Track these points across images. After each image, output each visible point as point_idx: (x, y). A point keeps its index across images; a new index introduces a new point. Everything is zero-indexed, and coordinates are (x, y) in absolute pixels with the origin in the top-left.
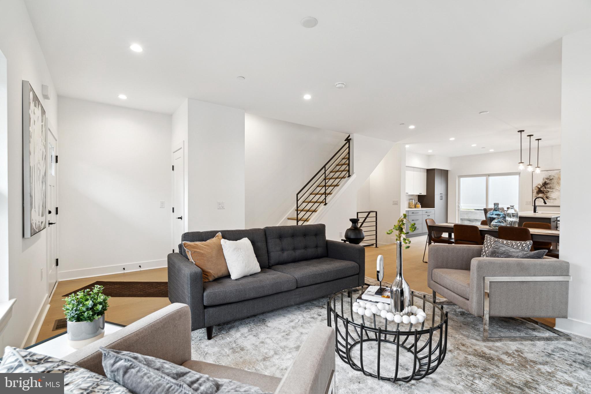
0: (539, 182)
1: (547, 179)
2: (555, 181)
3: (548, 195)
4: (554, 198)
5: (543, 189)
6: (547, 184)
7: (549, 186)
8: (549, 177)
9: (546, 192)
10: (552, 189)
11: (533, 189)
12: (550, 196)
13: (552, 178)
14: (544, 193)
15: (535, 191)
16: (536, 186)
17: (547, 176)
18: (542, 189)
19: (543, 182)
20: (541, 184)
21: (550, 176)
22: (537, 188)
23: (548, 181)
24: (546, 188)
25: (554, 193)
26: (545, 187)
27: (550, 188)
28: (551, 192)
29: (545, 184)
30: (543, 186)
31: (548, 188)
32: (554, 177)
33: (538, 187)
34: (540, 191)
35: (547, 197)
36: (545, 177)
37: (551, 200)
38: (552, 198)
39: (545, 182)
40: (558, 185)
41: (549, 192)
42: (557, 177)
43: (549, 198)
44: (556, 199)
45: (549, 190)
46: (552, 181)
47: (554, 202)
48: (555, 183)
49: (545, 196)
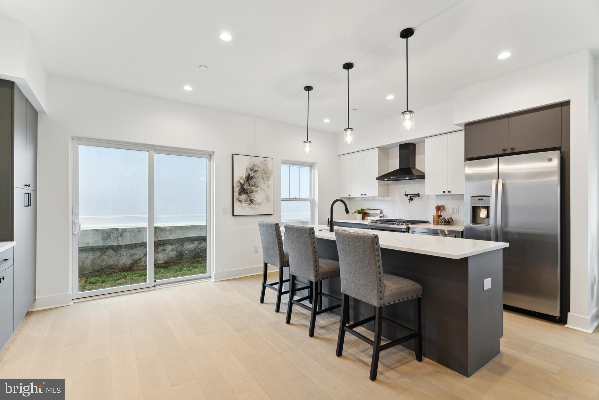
0: (241, 174)
1: (251, 170)
2: (259, 174)
3: (253, 196)
4: (259, 201)
5: (247, 186)
6: (252, 178)
7: (252, 182)
8: (253, 167)
9: (250, 193)
10: (257, 187)
11: (234, 185)
12: (254, 199)
13: (256, 169)
14: (248, 194)
15: (237, 189)
16: (238, 180)
17: (251, 166)
18: (245, 187)
19: (247, 175)
20: (245, 178)
21: (254, 165)
22: (239, 184)
24: (250, 185)
26: (249, 183)
27: (254, 185)
28: (256, 191)
29: (249, 178)
30: (247, 181)
31: (252, 185)
32: (259, 167)
33: (241, 183)
34: (243, 191)
35: (251, 201)
36: (249, 166)
37: (255, 204)
38: (256, 202)
39: (249, 175)
40: (263, 181)
41: (253, 192)
42: (262, 168)
43: (254, 202)
44: (261, 204)
45: (253, 189)
46: (256, 174)
47: (257, 209)
48: (259, 177)
49: (249, 198)
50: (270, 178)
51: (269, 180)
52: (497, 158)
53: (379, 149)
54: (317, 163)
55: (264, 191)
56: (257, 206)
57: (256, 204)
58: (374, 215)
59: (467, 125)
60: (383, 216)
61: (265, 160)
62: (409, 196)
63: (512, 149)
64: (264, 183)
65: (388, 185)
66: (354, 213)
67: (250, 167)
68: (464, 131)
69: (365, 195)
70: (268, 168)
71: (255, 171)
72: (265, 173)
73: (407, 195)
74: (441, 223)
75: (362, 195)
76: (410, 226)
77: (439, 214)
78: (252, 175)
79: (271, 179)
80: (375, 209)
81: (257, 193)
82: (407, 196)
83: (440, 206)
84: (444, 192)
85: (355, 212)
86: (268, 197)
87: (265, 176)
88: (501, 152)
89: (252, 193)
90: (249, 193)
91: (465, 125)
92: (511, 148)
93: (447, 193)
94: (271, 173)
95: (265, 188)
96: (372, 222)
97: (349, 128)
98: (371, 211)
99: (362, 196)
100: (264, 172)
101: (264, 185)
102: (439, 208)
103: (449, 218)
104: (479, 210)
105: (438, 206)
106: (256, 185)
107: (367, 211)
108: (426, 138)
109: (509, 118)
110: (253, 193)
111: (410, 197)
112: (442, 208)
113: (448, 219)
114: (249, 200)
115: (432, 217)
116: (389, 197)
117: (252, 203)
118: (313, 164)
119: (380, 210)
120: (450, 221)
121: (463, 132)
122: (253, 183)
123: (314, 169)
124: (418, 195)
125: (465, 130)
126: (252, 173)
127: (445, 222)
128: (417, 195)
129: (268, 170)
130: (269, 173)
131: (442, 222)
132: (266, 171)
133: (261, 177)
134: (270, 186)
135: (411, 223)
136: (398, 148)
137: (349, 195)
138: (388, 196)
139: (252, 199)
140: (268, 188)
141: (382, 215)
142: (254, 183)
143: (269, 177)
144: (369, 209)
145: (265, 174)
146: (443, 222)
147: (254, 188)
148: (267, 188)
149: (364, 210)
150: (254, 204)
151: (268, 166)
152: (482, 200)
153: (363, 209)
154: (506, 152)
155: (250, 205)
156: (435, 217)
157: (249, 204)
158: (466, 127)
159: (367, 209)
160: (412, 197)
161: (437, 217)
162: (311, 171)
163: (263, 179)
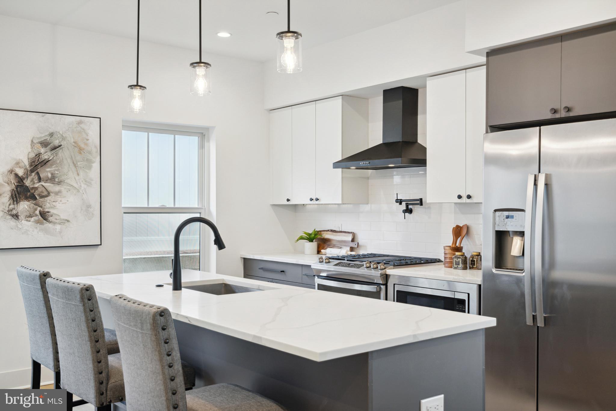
1: (44, 144)
2: (63, 154)
3: (48, 204)
4: (63, 216)
5: (32, 181)
6: (45, 163)
7: (46, 172)
8: (48, 138)
9: (42, 196)
10: (59, 183)
11: (1, 180)
12: (52, 211)
13: (56, 143)
14: (36, 199)
16: (9, 167)
17: (43, 136)
18: (27, 183)
19: (33, 155)
20: (27, 163)
21: (51, 135)
22: (12, 176)
23: (46, 155)
24: (40, 179)
25: (64, 200)
26: (38, 174)
27: (52, 179)
28: (57, 193)
29: (37, 164)
30: (32, 171)
31: (47, 180)
32: (64, 138)
33: (16, 175)
34: (22, 192)
35: (44, 216)
36: (39, 136)
37: (55, 223)
38: (58, 218)
39: (39, 155)
40: (73, 168)
41: (49, 194)
42: (72, 141)
43: (50, 219)
44: (68, 221)
45: (49, 189)
46: (57, 154)
47: (60, 232)
48: (65, 162)
49: (39, 209)
50: (94, 162)
51: (90, 168)
52: (538, 128)
53: (342, 99)
54: (214, 128)
55: (78, 191)
56: (58, 227)
57: (57, 221)
58: (340, 244)
59: (492, 53)
60: (356, 246)
61: (80, 123)
62: (404, 204)
63: (569, 110)
64: (78, 175)
65: (368, 178)
66: (298, 240)
67: (41, 138)
68: (485, 66)
69: (317, 199)
70: (88, 140)
71: (55, 148)
72: (81, 150)
73: (400, 202)
74: (456, 264)
75: (311, 200)
76: (390, 271)
77: (457, 245)
78: (46, 157)
79: (96, 165)
80: (342, 231)
81: (58, 198)
82: (401, 204)
83: (461, 226)
84: (460, 197)
85: (302, 238)
86: (89, 206)
87: (79, 157)
88: (549, 116)
89: (46, 196)
90: (38, 198)
91: (487, 53)
92: (566, 107)
93: (464, 200)
94: (95, 151)
95: (81, 186)
96: (320, 262)
97: (202, 61)
98: (335, 235)
99: (312, 202)
100: (77, 149)
101: (77, 178)
102: (458, 232)
103: (475, 254)
104: (509, 239)
105: (458, 227)
106: (57, 180)
107: (327, 236)
108: (428, 79)
109: (563, 43)
110: (49, 198)
111: (407, 206)
112: (464, 231)
113: (472, 257)
114: (37, 212)
115: (443, 251)
116: (370, 205)
117: (45, 219)
118: (207, 129)
119: (351, 233)
120: (475, 260)
121: (484, 70)
122: (50, 175)
123: (209, 141)
124: (421, 202)
125: (487, 64)
126: (46, 152)
127: (465, 261)
128: (419, 202)
129: (86, 144)
130: (90, 153)
131: (458, 264)
132: (82, 146)
133: (69, 160)
134: (92, 180)
135: (394, 265)
136: (382, 97)
137: (288, 200)
138: (368, 204)
139: (47, 210)
140: (88, 186)
141: (353, 245)
142: (52, 174)
143: (90, 162)
144: (332, 231)
145: (80, 153)
146: (460, 262)
147: (52, 185)
148: (85, 186)
149: (322, 233)
150: (50, 222)
151: (87, 136)
152: (512, 217)
153: (321, 231)
154: (557, 116)
155: (42, 223)
156: (447, 252)
157: (38, 222)
158: (490, 58)
159: (328, 230)
160: (410, 207)
161: (451, 251)
162: (202, 146)
163: (75, 165)
